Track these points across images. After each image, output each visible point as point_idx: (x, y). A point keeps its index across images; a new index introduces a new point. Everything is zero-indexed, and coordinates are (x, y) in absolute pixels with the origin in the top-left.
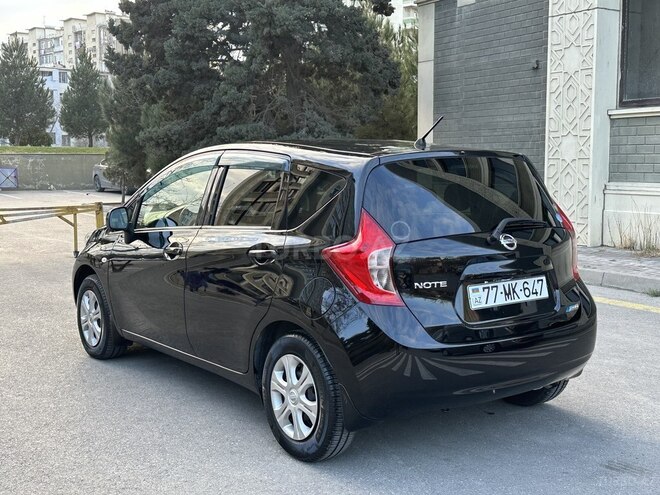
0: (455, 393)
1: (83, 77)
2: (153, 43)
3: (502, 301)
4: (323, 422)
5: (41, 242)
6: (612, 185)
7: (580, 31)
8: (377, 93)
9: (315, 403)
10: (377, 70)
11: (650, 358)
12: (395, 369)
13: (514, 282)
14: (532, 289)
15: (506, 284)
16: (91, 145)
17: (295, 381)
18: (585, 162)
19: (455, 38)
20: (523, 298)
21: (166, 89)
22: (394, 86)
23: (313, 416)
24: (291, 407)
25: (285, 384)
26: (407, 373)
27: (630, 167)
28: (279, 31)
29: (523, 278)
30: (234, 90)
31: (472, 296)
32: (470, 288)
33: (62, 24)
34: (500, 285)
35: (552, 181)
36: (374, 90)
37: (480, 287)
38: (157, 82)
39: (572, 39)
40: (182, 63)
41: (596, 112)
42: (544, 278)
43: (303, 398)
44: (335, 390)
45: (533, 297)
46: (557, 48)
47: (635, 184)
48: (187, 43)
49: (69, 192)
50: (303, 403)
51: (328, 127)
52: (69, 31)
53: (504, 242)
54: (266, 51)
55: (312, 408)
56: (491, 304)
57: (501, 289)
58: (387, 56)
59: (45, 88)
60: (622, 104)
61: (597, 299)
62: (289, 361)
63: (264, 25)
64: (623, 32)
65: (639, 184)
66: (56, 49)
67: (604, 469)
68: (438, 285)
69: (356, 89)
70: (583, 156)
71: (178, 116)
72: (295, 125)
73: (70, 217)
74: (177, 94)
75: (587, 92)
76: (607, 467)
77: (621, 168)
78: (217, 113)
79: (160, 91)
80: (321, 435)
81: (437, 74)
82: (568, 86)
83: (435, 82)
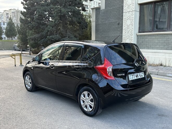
0: (126, 100)
1: (10, 24)
2: (31, 16)
3: (135, 78)
4: (95, 107)
5: (5, 63)
7: (130, 16)
8: (83, 29)
9: (93, 103)
10: (83, 24)
11: (155, 89)
12: (112, 95)
13: (138, 74)
14: (141, 75)
15: (136, 74)
16: (12, 40)
17: (88, 98)
19: (100, 17)
20: (140, 77)
21: (34, 27)
22: (86, 27)
23: (93, 106)
24: (86, 104)
25: (85, 98)
26: (116, 95)
28: (62, 14)
29: (139, 73)
30: (51, 28)
31: (130, 77)
32: (129, 75)
33: (3, 12)
34: (135, 74)
36: (82, 28)
37: (131, 75)
38: (32, 25)
39: (129, 18)
40: (39, 21)
41: (134, 34)
42: (143, 72)
43: (90, 101)
44: (98, 100)
45: (141, 77)
46: (125, 19)
48: (40, 16)
49: (8, 50)
50: (89, 103)
51: (73, 36)
52: (5, 13)
53: (136, 65)
54: (59, 19)
55: (92, 104)
56: (133, 79)
57: (135, 75)
58: (85, 20)
59: (1, 26)
61: (153, 78)
62: (86, 93)
63: (59, 13)
64: (140, 16)
66: (2, 17)
67: (158, 116)
68: (123, 75)
69: (78, 28)
71: (37, 33)
72: (65, 36)
73: (14, 57)
74: (37, 28)
75: (132, 29)
76: (159, 115)
78: (47, 33)
79: (33, 27)
80: (95, 110)
81: (96, 25)
82: (128, 28)
83: (96, 27)
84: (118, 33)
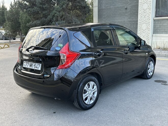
3: (29, 67)
6: (154, 35)
14: (36, 66)
18: (149, 30)
19: (104, 1)
27: (158, 31)
35: (139, 34)
39: (145, 1)
41: (151, 19)
47: (160, 34)
60: (156, 16)
65: (161, 34)
70: (148, 28)
75: (149, 14)
77: (156, 31)
81: (98, 10)
82: (144, 12)
83: (98, 12)
84: (126, 18)
